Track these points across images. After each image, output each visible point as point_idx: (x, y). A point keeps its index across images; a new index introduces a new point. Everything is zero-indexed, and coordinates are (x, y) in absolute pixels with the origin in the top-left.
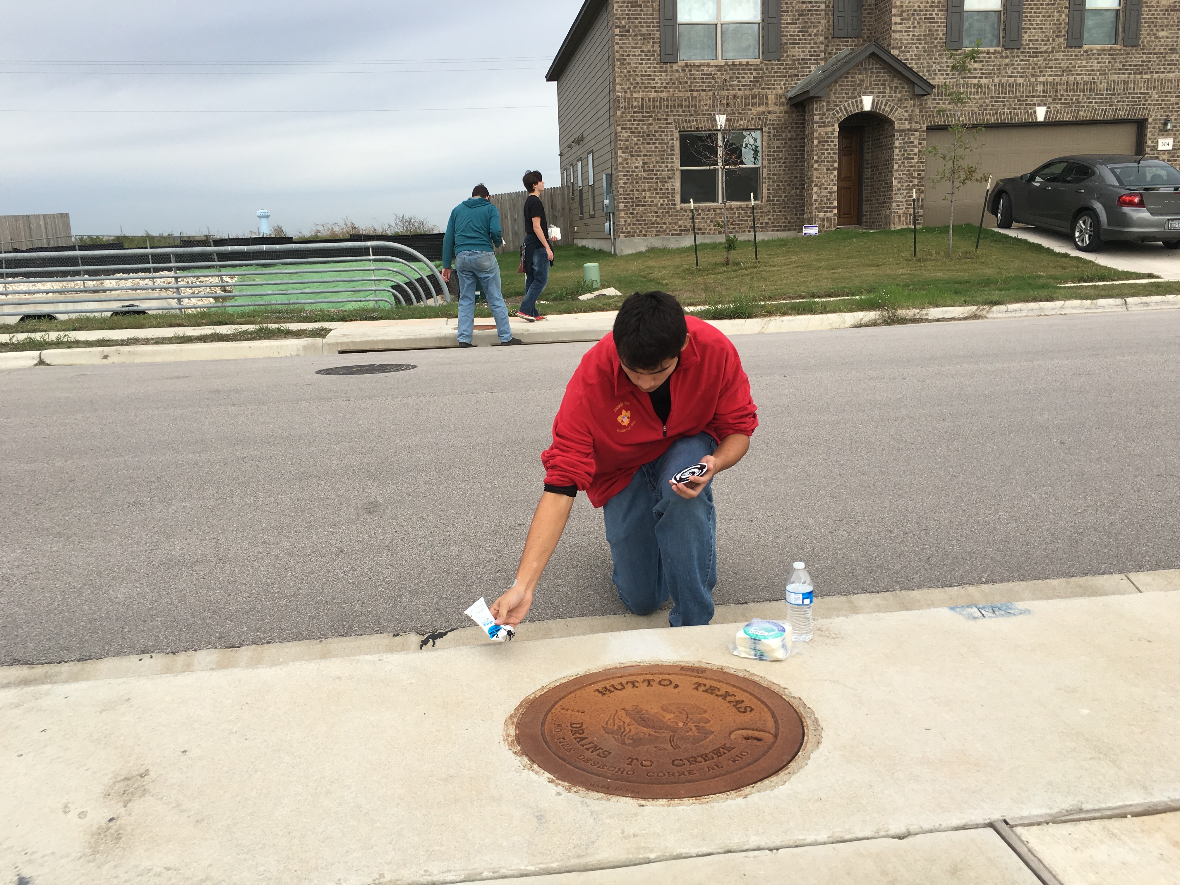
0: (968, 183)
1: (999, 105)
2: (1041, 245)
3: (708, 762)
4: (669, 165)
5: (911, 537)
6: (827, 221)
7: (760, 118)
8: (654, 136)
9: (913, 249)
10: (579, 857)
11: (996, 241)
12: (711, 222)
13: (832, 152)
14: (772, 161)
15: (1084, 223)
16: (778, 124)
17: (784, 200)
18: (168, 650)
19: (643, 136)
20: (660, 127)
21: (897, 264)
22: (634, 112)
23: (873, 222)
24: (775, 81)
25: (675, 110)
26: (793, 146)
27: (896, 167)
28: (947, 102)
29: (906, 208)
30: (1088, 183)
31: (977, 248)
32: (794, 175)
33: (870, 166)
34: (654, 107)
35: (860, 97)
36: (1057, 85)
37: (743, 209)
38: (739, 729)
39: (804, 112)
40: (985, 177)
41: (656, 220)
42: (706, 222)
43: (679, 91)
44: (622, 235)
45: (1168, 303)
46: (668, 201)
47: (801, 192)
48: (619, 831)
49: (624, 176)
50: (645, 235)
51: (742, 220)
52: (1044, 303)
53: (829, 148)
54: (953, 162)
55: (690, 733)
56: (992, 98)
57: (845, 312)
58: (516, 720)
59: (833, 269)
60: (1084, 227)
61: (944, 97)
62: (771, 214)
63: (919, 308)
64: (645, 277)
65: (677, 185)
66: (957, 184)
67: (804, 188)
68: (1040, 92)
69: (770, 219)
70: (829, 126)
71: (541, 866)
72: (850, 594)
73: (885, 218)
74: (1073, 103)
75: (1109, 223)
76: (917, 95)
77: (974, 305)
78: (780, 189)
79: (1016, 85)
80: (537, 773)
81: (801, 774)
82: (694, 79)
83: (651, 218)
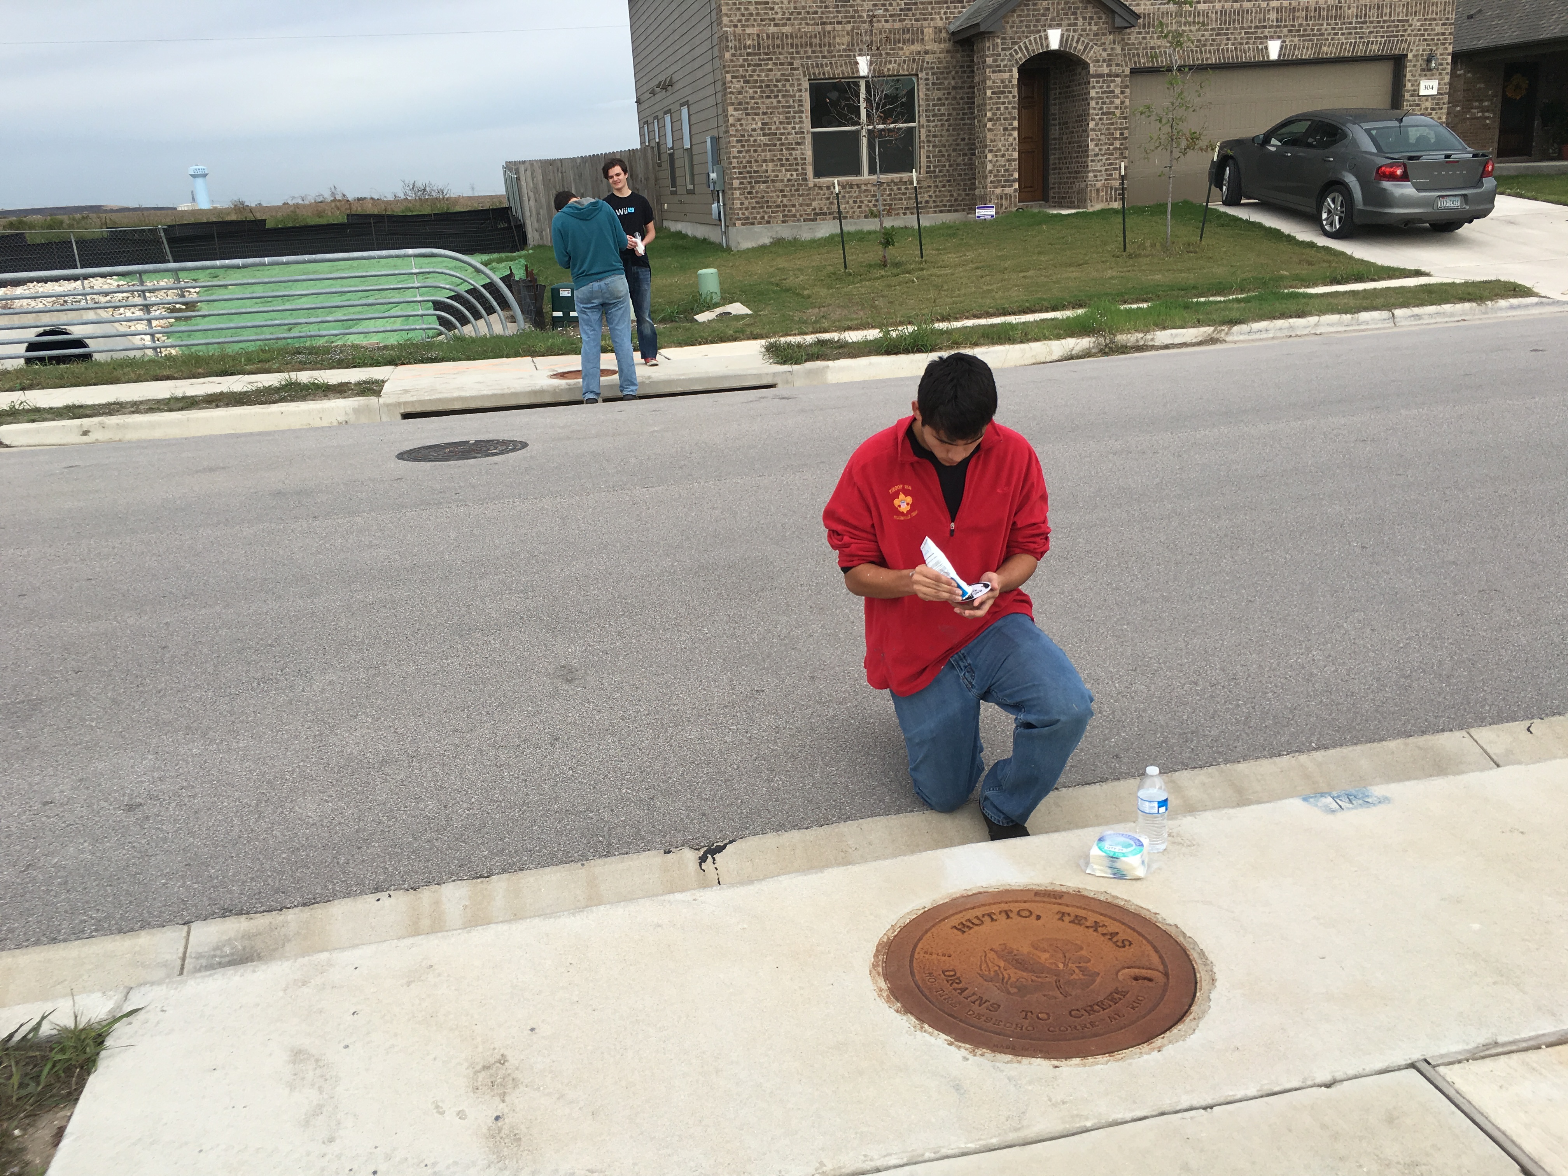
0: (1190, 153)
1: (1221, 40)
2: (1279, 231)
3: (1106, 1011)
4: (797, 126)
5: (1220, 690)
6: (1006, 199)
7: (914, 60)
8: (776, 86)
9: (1121, 239)
10: (1016, 1130)
11: (1223, 225)
12: (855, 202)
13: (1010, 106)
14: (932, 119)
15: (1333, 201)
16: (938, 68)
17: (948, 171)
18: (406, 886)
19: (761, 87)
20: (783, 75)
21: (1103, 262)
22: (749, 54)
23: (1063, 198)
24: (932, 8)
25: (802, 51)
26: (958, 97)
27: (1092, 125)
28: (1155, 36)
29: (1106, 180)
30: (1339, 148)
31: (1201, 238)
32: (961, 137)
33: (1057, 122)
34: (774, 47)
35: (1045, 31)
36: (1294, 12)
37: (896, 184)
38: (1124, 968)
39: (972, 50)
40: (1211, 145)
41: (782, 202)
42: (848, 203)
43: (807, 24)
44: (738, 223)
45: (1444, 314)
46: (797, 175)
47: (970, 159)
48: (1046, 1099)
49: (738, 141)
50: (768, 222)
51: (895, 199)
52: (1295, 320)
53: (1006, 100)
54: (1172, 127)
55: (1074, 976)
56: (1213, 29)
57: (1051, 339)
58: (880, 969)
59: (1022, 271)
60: (1333, 206)
61: (1151, 29)
62: (932, 189)
63: (1142, 331)
64: (777, 285)
65: (809, 153)
66: (1176, 153)
67: (974, 154)
68: (1273, 21)
69: (930, 196)
70: (1005, 72)
71: (981, 1143)
72: (1170, 772)
73: (1078, 193)
74: (1314, 35)
75: (1366, 201)
76: (1118, 28)
77: (1209, 326)
78: (943, 156)
79: (1243, 11)
80: (931, 1034)
81: (1208, 1018)
82: (826, 7)
83: (775, 198)
